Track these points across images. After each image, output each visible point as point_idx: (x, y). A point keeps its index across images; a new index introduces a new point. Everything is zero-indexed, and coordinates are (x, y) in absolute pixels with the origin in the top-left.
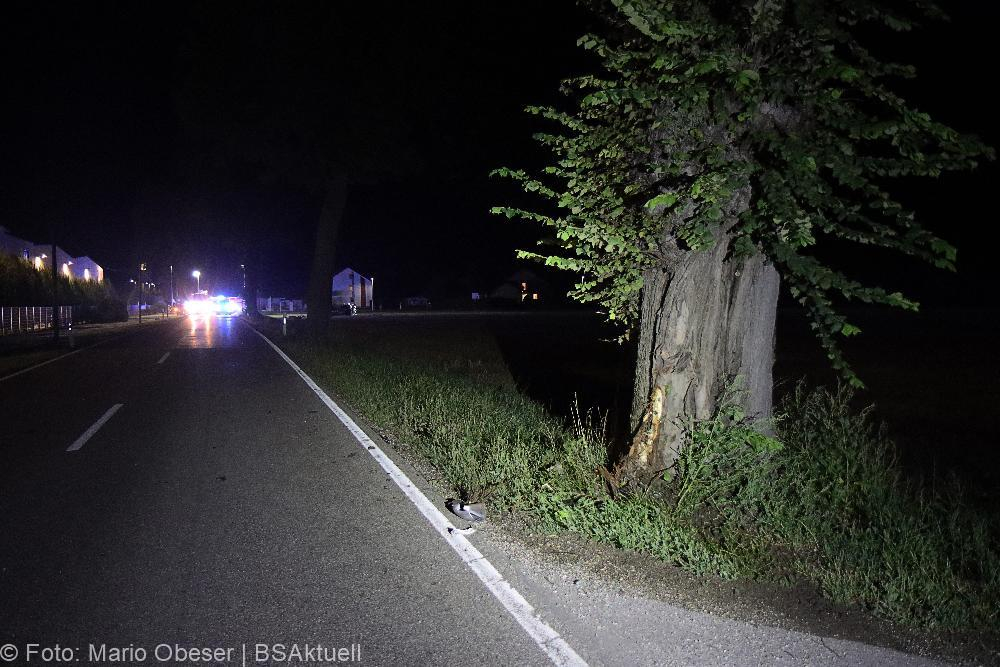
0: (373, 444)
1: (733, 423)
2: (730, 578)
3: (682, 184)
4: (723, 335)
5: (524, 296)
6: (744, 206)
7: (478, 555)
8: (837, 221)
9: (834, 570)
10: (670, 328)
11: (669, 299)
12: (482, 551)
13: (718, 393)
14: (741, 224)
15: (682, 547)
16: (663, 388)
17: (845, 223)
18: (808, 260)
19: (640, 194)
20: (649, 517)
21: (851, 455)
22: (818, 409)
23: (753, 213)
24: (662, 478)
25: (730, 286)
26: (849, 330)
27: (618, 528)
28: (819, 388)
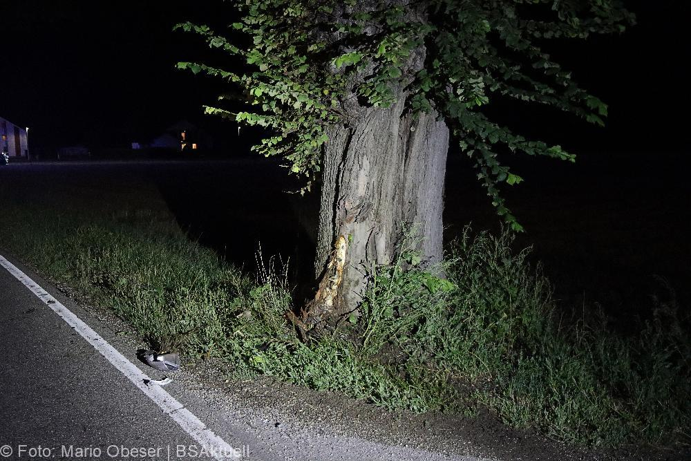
0: (53, 299)
1: (410, 267)
2: (420, 411)
3: (363, 44)
4: (400, 187)
5: (183, 146)
6: (420, 65)
7: (179, 405)
8: (503, 80)
9: (509, 398)
10: (353, 181)
11: (351, 154)
12: (181, 401)
13: (398, 239)
14: (418, 82)
15: (373, 384)
16: (346, 237)
17: (511, 82)
18: (478, 117)
19: (323, 52)
20: (339, 357)
21: (513, 292)
22: (484, 252)
23: (429, 72)
24: (348, 320)
25: (406, 140)
26: (514, 180)
27: (311, 370)
28: (484, 232)
